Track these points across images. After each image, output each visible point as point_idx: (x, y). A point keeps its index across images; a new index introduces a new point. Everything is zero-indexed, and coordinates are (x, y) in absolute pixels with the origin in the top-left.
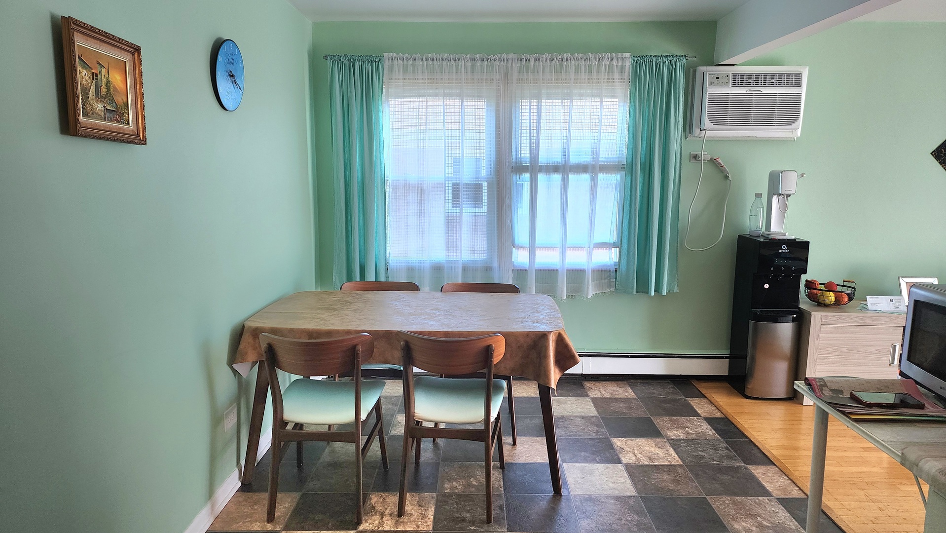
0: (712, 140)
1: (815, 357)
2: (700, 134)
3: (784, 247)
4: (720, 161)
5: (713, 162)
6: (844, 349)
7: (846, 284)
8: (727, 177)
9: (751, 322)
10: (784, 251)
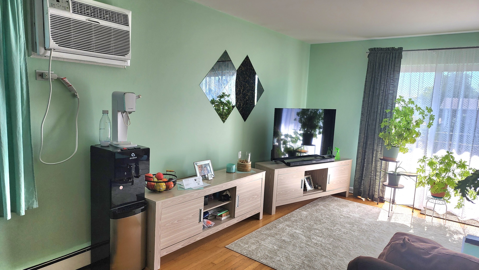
0: (57, 61)
1: (160, 234)
2: (45, 53)
3: (133, 155)
4: (67, 80)
5: (60, 81)
6: (176, 222)
7: (168, 173)
8: (74, 96)
9: (111, 220)
10: (133, 158)
